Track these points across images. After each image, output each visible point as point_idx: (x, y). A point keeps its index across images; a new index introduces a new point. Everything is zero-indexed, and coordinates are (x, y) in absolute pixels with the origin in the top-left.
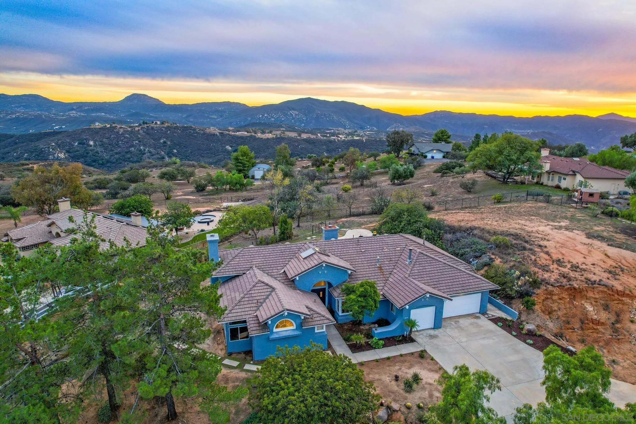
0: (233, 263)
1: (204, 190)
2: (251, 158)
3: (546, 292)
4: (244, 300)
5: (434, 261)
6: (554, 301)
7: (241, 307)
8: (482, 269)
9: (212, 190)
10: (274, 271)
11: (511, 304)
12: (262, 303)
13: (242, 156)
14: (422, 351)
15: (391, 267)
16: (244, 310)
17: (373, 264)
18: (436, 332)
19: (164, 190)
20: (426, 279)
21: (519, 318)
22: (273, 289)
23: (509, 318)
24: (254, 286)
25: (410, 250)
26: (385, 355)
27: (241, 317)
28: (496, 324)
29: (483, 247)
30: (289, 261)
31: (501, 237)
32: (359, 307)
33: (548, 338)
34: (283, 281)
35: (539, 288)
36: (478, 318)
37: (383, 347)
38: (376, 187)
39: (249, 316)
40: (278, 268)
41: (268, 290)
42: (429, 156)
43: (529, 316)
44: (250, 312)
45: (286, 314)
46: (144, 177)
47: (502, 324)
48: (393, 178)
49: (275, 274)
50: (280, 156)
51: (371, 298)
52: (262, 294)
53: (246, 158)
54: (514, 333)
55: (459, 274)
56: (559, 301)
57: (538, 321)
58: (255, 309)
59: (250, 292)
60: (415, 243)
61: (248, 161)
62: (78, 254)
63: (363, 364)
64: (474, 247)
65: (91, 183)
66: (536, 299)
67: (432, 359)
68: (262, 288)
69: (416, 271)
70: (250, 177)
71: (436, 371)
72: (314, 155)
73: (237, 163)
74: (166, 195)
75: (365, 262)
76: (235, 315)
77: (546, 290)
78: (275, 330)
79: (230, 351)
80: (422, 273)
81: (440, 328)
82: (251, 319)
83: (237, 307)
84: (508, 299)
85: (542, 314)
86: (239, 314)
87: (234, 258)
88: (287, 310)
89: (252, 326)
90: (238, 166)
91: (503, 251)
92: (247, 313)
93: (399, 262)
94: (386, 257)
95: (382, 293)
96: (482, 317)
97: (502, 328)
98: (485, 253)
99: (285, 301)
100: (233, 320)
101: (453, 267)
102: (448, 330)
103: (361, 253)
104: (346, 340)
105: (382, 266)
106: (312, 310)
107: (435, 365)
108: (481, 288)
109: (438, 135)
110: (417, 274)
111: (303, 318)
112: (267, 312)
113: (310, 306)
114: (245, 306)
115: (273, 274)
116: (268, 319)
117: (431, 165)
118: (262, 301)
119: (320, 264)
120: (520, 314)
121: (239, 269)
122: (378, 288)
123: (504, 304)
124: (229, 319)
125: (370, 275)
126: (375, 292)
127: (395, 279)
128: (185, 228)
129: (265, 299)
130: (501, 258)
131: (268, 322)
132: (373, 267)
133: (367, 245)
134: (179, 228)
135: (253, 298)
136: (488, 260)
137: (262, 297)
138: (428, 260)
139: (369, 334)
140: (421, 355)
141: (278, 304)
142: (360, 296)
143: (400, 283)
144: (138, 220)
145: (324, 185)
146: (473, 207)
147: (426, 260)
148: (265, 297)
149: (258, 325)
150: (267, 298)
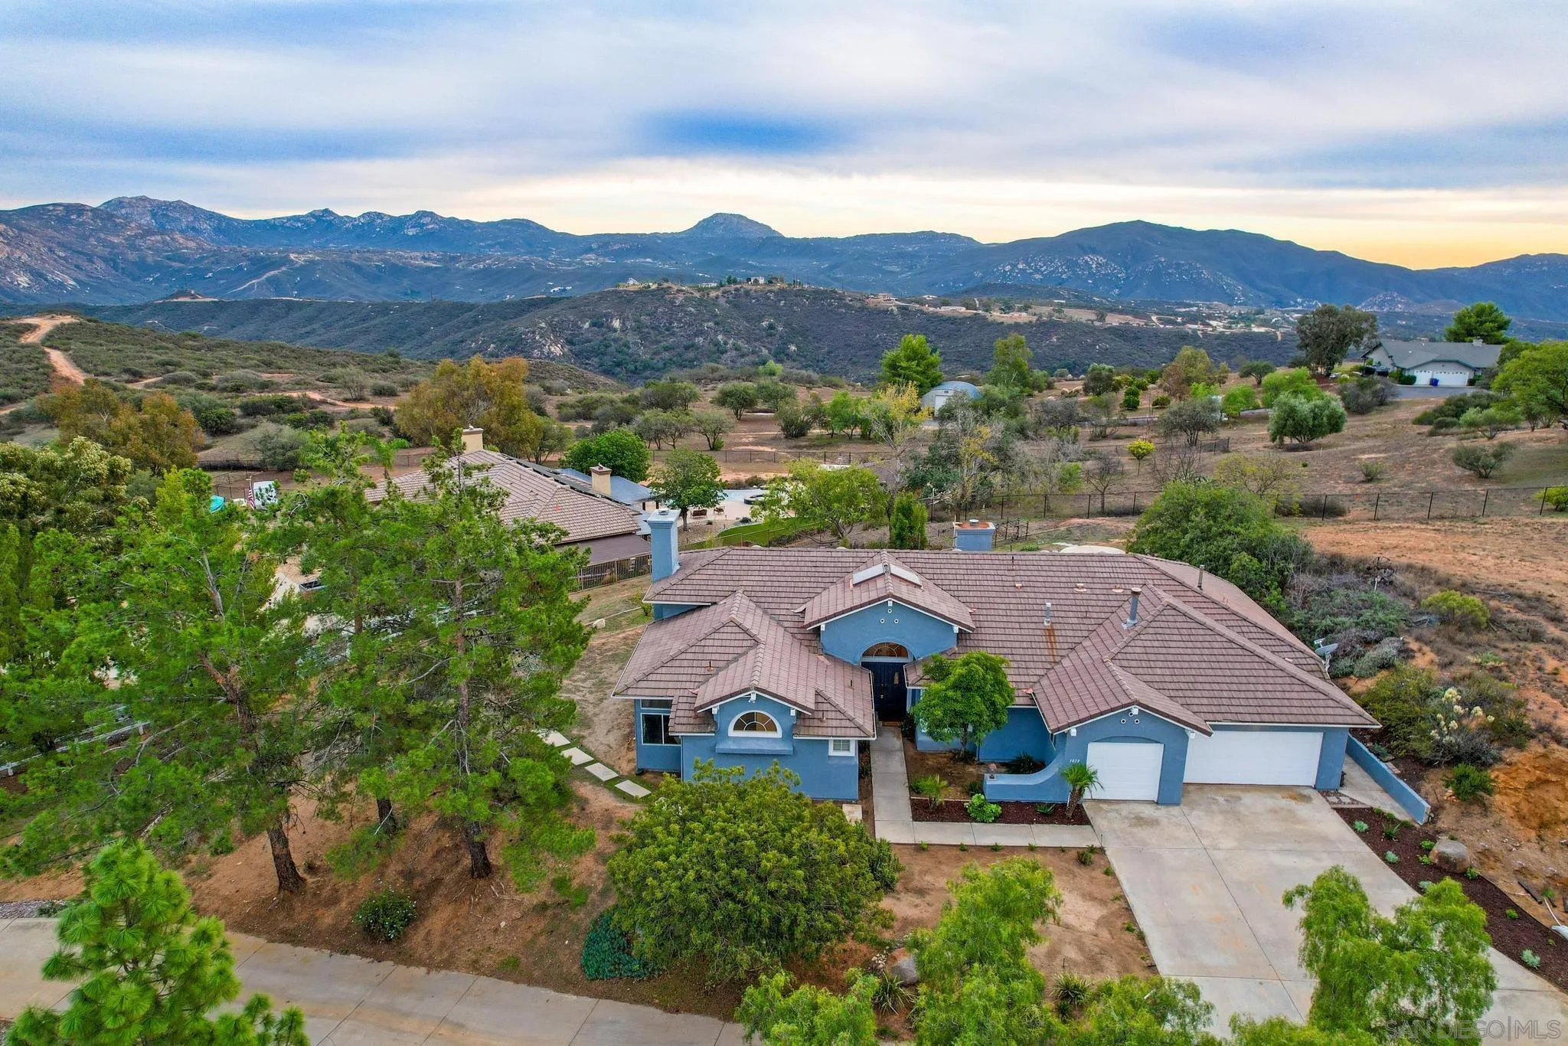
0: (697, 577)
1: (804, 435)
2: (932, 365)
3: (1541, 762)
4: (683, 656)
5: (1201, 632)
7: (673, 670)
8: (1371, 675)
9: (820, 437)
11: (1421, 778)
12: (719, 669)
13: (909, 359)
14: (1092, 850)
15: (1079, 634)
16: (675, 678)
17: (1036, 619)
18: (1161, 812)
19: (708, 428)
20: (1159, 671)
21: (1432, 821)
22: (757, 642)
23: (1401, 815)
24: (716, 631)
25: (1135, 594)
26: (989, 840)
27: (663, 692)
28: (1351, 823)
29: (1392, 617)
30: (825, 589)
31: (1457, 597)
32: (946, 713)
33: (1505, 890)
34: (796, 631)
35: (1520, 747)
36: (1306, 799)
37: (994, 822)
38: (1226, 451)
39: (678, 693)
40: (795, 601)
41: (745, 643)
42: (1423, 378)
43: (1465, 822)
44: (688, 685)
45: (753, 698)
46: (687, 400)
47: (1365, 826)
48: (1279, 432)
49: (784, 612)
50: (1004, 363)
51: (982, 697)
52: (727, 650)
53: (918, 365)
54: (1391, 856)
55: (1263, 673)
57: (1492, 840)
58: (701, 679)
59: (703, 643)
60: (1172, 582)
61: (923, 373)
63: (924, 849)
64: (1367, 614)
65: (572, 407)
66: (1502, 777)
67: (1109, 872)
68: (733, 636)
69: (1138, 650)
71: (1103, 902)
73: (894, 375)
74: (712, 441)
75: (1015, 613)
76: (653, 684)
77: (1543, 755)
78: (732, 733)
79: (642, 766)
80: (1153, 657)
81: (1178, 804)
82: (684, 700)
83: (664, 670)
84: (1416, 767)
85: (1515, 822)
86: (662, 685)
87: (704, 567)
88: (757, 689)
89: (680, 713)
91: (1460, 636)
92: (679, 685)
93: (1107, 624)
94: (1074, 608)
95: (1030, 691)
96: (1317, 799)
97: (1363, 835)
98: (1392, 634)
99: (766, 671)
100: (646, 694)
101: (1253, 653)
102: (1195, 813)
103: (1012, 589)
104: (914, 789)
105: (1058, 626)
106: (828, 701)
107: (1109, 886)
108: (1321, 719)
109: (1467, 319)
110: (1136, 657)
111: (793, 713)
112: (719, 688)
113: (829, 693)
114: (681, 670)
115: (777, 612)
116: (712, 702)
117: (1418, 403)
118: (722, 664)
119: (879, 599)
120: (1437, 809)
121: (707, 593)
122: (1026, 678)
123: (1398, 775)
124: (638, 692)
125: (1017, 645)
126: (1000, 684)
127: (1077, 662)
128: (710, 511)
129: (729, 662)
130: (1439, 652)
131: (715, 711)
132: (1033, 626)
133: (1036, 573)
134: (691, 509)
135: (705, 657)
136: (1395, 652)
137: (726, 657)
138: (1185, 625)
139: (976, 788)
140: (1085, 858)
141: (747, 674)
142: (955, 687)
143: (1082, 671)
144: (601, 482)
145: (1094, 438)
146: (1464, 519)
147: (1179, 625)
148: (731, 657)
149: (692, 714)
150: (736, 660)
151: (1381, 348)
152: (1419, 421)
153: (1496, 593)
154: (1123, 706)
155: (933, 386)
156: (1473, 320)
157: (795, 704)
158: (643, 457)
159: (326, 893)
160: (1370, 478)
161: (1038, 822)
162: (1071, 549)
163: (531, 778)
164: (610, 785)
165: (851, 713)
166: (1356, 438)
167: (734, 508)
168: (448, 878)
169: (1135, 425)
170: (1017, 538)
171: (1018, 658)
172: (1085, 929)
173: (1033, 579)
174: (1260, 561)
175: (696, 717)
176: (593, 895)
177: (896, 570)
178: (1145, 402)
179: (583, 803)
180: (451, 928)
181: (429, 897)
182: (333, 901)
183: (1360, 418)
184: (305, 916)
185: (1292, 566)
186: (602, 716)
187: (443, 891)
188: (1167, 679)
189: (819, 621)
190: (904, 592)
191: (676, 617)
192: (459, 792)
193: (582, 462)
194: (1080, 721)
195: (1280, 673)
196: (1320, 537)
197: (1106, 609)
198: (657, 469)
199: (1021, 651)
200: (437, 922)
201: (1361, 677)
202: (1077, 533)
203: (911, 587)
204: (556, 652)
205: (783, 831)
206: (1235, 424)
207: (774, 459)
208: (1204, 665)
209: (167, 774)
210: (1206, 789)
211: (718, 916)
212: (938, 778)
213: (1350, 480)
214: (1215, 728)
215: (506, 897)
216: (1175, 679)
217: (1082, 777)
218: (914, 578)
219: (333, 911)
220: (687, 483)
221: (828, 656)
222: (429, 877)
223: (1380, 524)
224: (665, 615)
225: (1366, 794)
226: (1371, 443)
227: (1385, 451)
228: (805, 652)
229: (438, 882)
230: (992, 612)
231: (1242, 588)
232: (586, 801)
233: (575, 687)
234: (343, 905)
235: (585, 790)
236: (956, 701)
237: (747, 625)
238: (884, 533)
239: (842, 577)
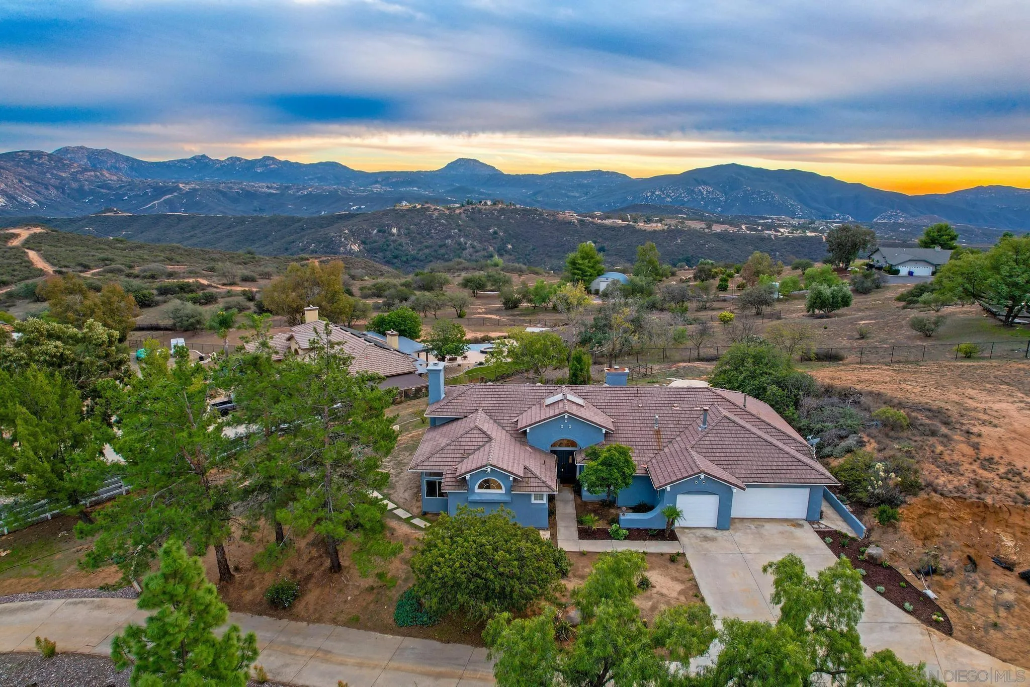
0: (455, 401)
1: (517, 307)
2: (598, 262)
3: (926, 503)
4: (449, 447)
5: (743, 432)
6: (941, 521)
7: (443, 455)
8: (842, 456)
9: (527, 308)
10: (505, 418)
11: (863, 513)
12: (469, 454)
13: (583, 258)
14: (678, 554)
15: (674, 433)
16: (444, 459)
17: (650, 425)
18: (719, 534)
19: (456, 303)
20: (718, 454)
21: (868, 537)
22: (490, 439)
23: (851, 534)
24: (467, 433)
25: (706, 410)
26: (621, 549)
27: (438, 468)
28: (823, 539)
29: (855, 422)
30: (529, 408)
31: (892, 411)
32: (597, 478)
33: (902, 572)
34: (513, 432)
35: (915, 495)
36: (801, 526)
37: (624, 539)
38: (779, 318)
39: (446, 468)
40: (512, 415)
41: (484, 440)
42: (904, 271)
43: (884, 537)
44: (451, 464)
45: (489, 470)
46: (442, 284)
47: (831, 540)
48: (812, 306)
49: (506, 421)
50: (643, 261)
51: (617, 469)
52: (474, 444)
53: (589, 262)
54: (843, 556)
55: (776, 455)
56: (952, 522)
57: (898, 547)
58: (459, 460)
59: (460, 440)
60: (728, 403)
61: (592, 267)
62: (245, 363)
63: (584, 555)
64: (842, 421)
65: (369, 289)
66: (906, 512)
67: (687, 566)
68: (477, 436)
69: (706, 442)
70: (593, 292)
71: (683, 582)
72: (710, 262)
73: (574, 269)
74: (459, 312)
75: (638, 422)
76: (432, 463)
77: (928, 500)
78: (477, 490)
79: (425, 510)
80: (715, 447)
81: (728, 529)
82: (450, 472)
83: (438, 455)
84: (861, 507)
85: (912, 537)
86: (437, 463)
87: (459, 395)
88: (491, 465)
89: (447, 479)
90: (574, 274)
91: (892, 433)
92: (447, 463)
93: (691, 428)
94: (672, 419)
95: (646, 466)
96: (807, 526)
97: (830, 546)
98: (855, 433)
99: (496, 456)
100: (428, 469)
101: (771, 444)
102: (737, 534)
103: (637, 408)
104: (580, 522)
105: (662, 429)
106: (531, 472)
107: (686, 573)
108: (808, 481)
109: (932, 234)
110: (706, 446)
111: (511, 479)
112: (469, 465)
113: (532, 468)
114: (448, 455)
115: (502, 421)
116: (466, 473)
117: (899, 287)
118: (471, 452)
119: (560, 414)
120: (870, 530)
121: (461, 411)
122: (644, 459)
123: (851, 512)
124: (424, 467)
125: (639, 440)
126: (627, 462)
127: (672, 449)
128: (459, 358)
129: (475, 450)
130: (879, 442)
131: (467, 478)
132: (648, 429)
133: (651, 398)
134: (448, 357)
135: (461, 447)
136: (855, 443)
137: (473, 448)
138: (734, 428)
139: (616, 520)
140: (673, 559)
141: (486, 457)
142: (602, 464)
143: (675, 455)
144: (394, 340)
145: (699, 310)
146: (911, 363)
147: (730, 428)
148: (476, 448)
149: (454, 479)
150: (479, 449)
151: (879, 252)
152: (899, 299)
153: (916, 408)
154: (695, 474)
155: (599, 275)
156: (936, 234)
157: (512, 473)
158: (416, 323)
159: (247, 582)
160: (862, 337)
161: (649, 540)
162: (677, 383)
163: (368, 514)
164: (407, 521)
165: (544, 479)
166: (860, 310)
167: (474, 356)
168: (316, 573)
169: (725, 300)
170: (645, 375)
171: (639, 447)
172: (672, 596)
173: (649, 402)
174: (783, 390)
175: (456, 482)
176: (400, 582)
177: (570, 397)
178: (732, 286)
179: (392, 531)
180: (320, 601)
181: (306, 584)
182: (251, 587)
183: (864, 296)
184: (235, 595)
185: (801, 393)
186: (401, 482)
187: (314, 580)
188: (722, 459)
189: (526, 427)
190: (574, 410)
191: (444, 424)
192: (329, 523)
193: (381, 327)
194: (672, 482)
195: (786, 455)
196: (823, 375)
197: (690, 419)
198: (425, 331)
199: (641, 444)
200: (312, 596)
201: (836, 458)
202: (682, 372)
203: (579, 407)
204: (381, 445)
205: (506, 541)
206: (786, 300)
207: (497, 324)
208: (744, 451)
209: (171, 512)
210: (745, 521)
211: (472, 586)
212: (593, 515)
213: (850, 338)
214: (748, 486)
215: (351, 583)
216: (727, 459)
217: (674, 514)
218: (580, 401)
219: (251, 592)
220: (446, 340)
221: (530, 447)
222: (306, 573)
223: (863, 366)
224: (436, 423)
225: (834, 522)
226: (868, 313)
227: (875, 319)
228: (518, 444)
229: (310, 576)
230: (625, 421)
231: (772, 406)
232: (394, 529)
233: (387, 466)
234: (257, 589)
235: (393, 524)
236: (603, 471)
237: (485, 429)
238: (566, 372)
239: (539, 401)
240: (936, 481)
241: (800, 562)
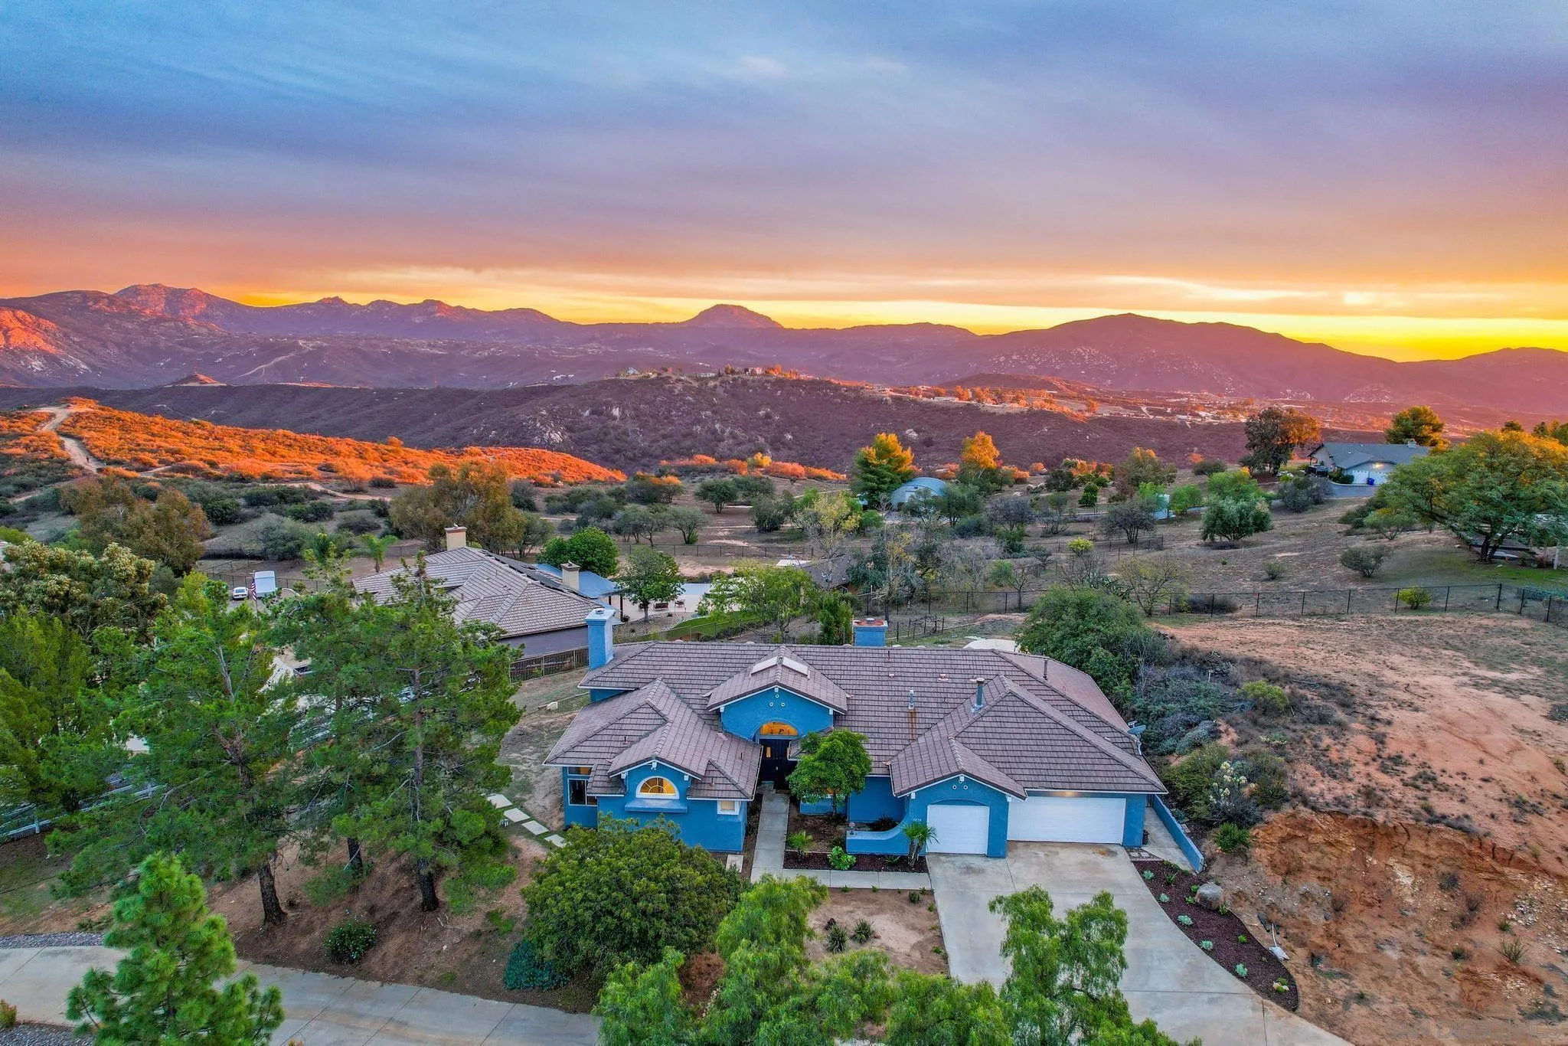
0: (625, 666)
1: (777, 529)
3: (1292, 821)
4: (604, 732)
5: (1034, 715)
6: (1311, 847)
7: (595, 743)
9: (791, 531)
10: (693, 691)
11: (1203, 836)
12: (633, 743)
13: (880, 456)
14: (923, 892)
15: (936, 716)
16: (596, 749)
17: (902, 704)
18: (989, 864)
19: (685, 523)
20: (993, 747)
21: (1206, 870)
22: (665, 720)
23: (1183, 866)
24: (633, 712)
25: (979, 683)
26: (841, 884)
27: (586, 761)
28: (1141, 873)
29: (1211, 703)
30: (730, 677)
31: (1262, 685)
32: (812, 779)
33: (1246, 922)
34: (701, 712)
35: (1277, 809)
36: (1113, 853)
37: (849, 869)
38: (1160, 548)
39: (597, 762)
40: (703, 687)
41: (656, 722)
42: (1360, 477)
43: (1229, 870)
44: (605, 756)
45: (654, 765)
46: (672, 492)
47: (1151, 875)
48: (1210, 530)
49: (693, 696)
50: (971, 461)
51: (842, 766)
52: (641, 727)
53: (889, 462)
54: (1164, 897)
55: (1078, 749)
56: (1328, 849)
57: (1247, 884)
58: (617, 750)
59: (621, 721)
60: (1020, 673)
61: (894, 470)
62: (306, 608)
64: (1192, 701)
65: (559, 500)
66: (1262, 833)
67: (932, 909)
68: (646, 716)
69: (979, 730)
70: (895, 507)
71: (921, 931)
72: (1079, 462)
73: (865, 472)
74: (687, 535)
75: (886, 698)
76: (578, 755)
77: (1293, 816)
78: (639, 794)
79: (568, 823)
80: (991, 736)
81: (1003, 857)
82: (601, 767)
83: (587, 743)
84: (1202, 827)
85: (1269, 871)
86: (584, 755)
87: (631, 658)
88: (657, 758)
89: (596, 778)
90: (867, 479)
91: (1262, 720)
92: (598, 755)
93: (960, 708)
94: (936, 695)
95: (888, 763)
96: (1122, 853)
97: (1149, 883)
98: (1209, 718)
99: (668, 745)
100: (571, 763)
101: (1074, 733)
102: (1017, 864)
103: (886, 678)
104: (788, 843)
105: (920, 710)
106: (718, 769)
107: (929, 919)
108: (1120, 787)
109: (1404, 422)
110: (977, 735)
111: (686, 778)
112: (628, 758)
113: (721, 764)
114: (602, 744)
115: (688, 696)
116: (622, 769)
117: (1350, 502)
118: (635, 739)
119: (767, 686)
120: (1209, 861)
121: (631, 680)
122: (887, 753)
123: (1188, 834)
124: (565, 761)
125: (883, 725)
126: (859, 757)
127: (929, 739)
128: (671, 604)
129: (641, 737)
130: (1240, 733)
131: (624, 776)
132: (899, 709)
133: (908, 665)
134: (653, 603)
135: (622, 733)
136: (1206, 733)
137: (639, 733)
138: (1022, 709)
139: (842, 843)
140: (913, 898)
141: (653, 747)
142: (822, 758)
143: (931, 747)
144: (572, 578)
145: (1047, 534)
146: (1330, 616)
147: (1016, 709)
148: (643, 733)
149: (606, 779)
150: (647, 735)
151: (1323, 450)
152: (1343, 520)
153: (1309, 683)
154: (952, 775)
155: (904, 482)
156: (1410, 422)
157: (688, 771)
158: (611, 552)
159: (303, 924)
160: (1273, 577)
161: (885, 870)
162: (978, 643)
163: (467, 825)
164: (540, 838)
165: (736, 780)
166: (1284, 537)
167: (691, 600)
168: (403, 912)
169: (1088, 521)
170: (935, 631)
171: (883, 736)
172: (902, 950)
173: (905, 670)
174: (1116, 655)
175: (610, 781)
176: (519, 925)
177: (787, 662)
178: (1102, 499)
179: (517, 851)
180: (403, 952)
181: (386, 927)
182: (309, 930)
183: (1295, 516)
184: (285, 943)
185: (1140, 659)
186: (542, 784)
187: (398, 922)
188: (999, 753)
189: (719, 704)
190: (791, 681)
191: (606, 700)
192: (410, 835)
193: (556, 557)
194: (918, 787)
195: (1093, 749)
196: (1190, 634)
197: (962, 696)
198: (624, 564)
199: (886, 730)
200: (392, 946)
201: (1180, 755)
202: (990, 628)
203: (798, 677)
205: (656, 865)
206: (1180, 521)
207: (742, 553)
208: (1031, 742)
209: (185, 818)
210: (1032, 845)
211: (600, 928)
212: (804, 833)
213: (1256, 578)
214: (1030, 794)
215: (449, 927)
216: (1005, 754)
217: (923, 833)
218: (803, 668)
219: (308, 939)
220: (650, 577)
221: (727, 733)
222: (389, 911)
223: (1259, 620)
224: (600, 697)
225: (1164, 850)
226: (1293, 541)
227: (1301, 550)
228: (707, 729)
229: (395, 914)
230: (867, 698)
231: (1096, 679)
232: (519, 850)
233: (520, 760)
234: (317, 933)
235: (520, 842)
236: (821, 770)
237: (660, 707)
238: (818, 628)
239: (744, 666)
240: (1310, 789)
241: (1046, 896)
